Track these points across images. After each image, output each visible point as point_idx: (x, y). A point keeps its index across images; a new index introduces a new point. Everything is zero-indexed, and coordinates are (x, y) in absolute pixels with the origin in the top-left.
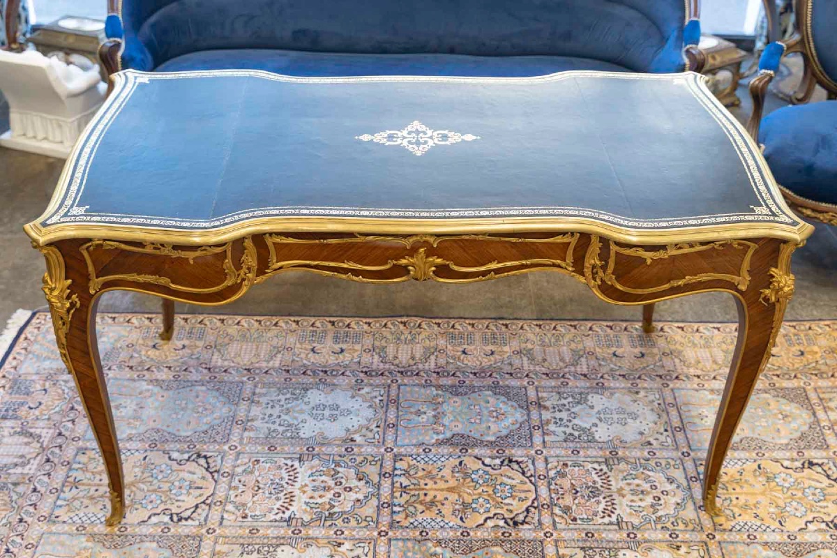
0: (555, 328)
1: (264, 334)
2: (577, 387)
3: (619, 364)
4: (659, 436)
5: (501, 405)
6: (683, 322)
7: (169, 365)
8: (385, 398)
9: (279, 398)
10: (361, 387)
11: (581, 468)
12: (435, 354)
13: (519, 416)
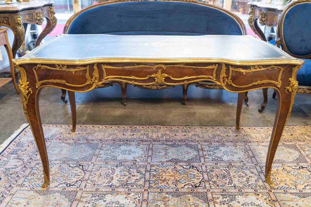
0: (206, 128)
1: (107, 130)
2: (215, 145)
3: (229, 138)
4: (246, 159)
5: (189, 150)
6: (250, 126)
7: (73, 139)
8: (148, 148)
9: (110, 148)
10: (139, 145)
11: (219, 169)
12: (165, 135)
13: (195, 153)
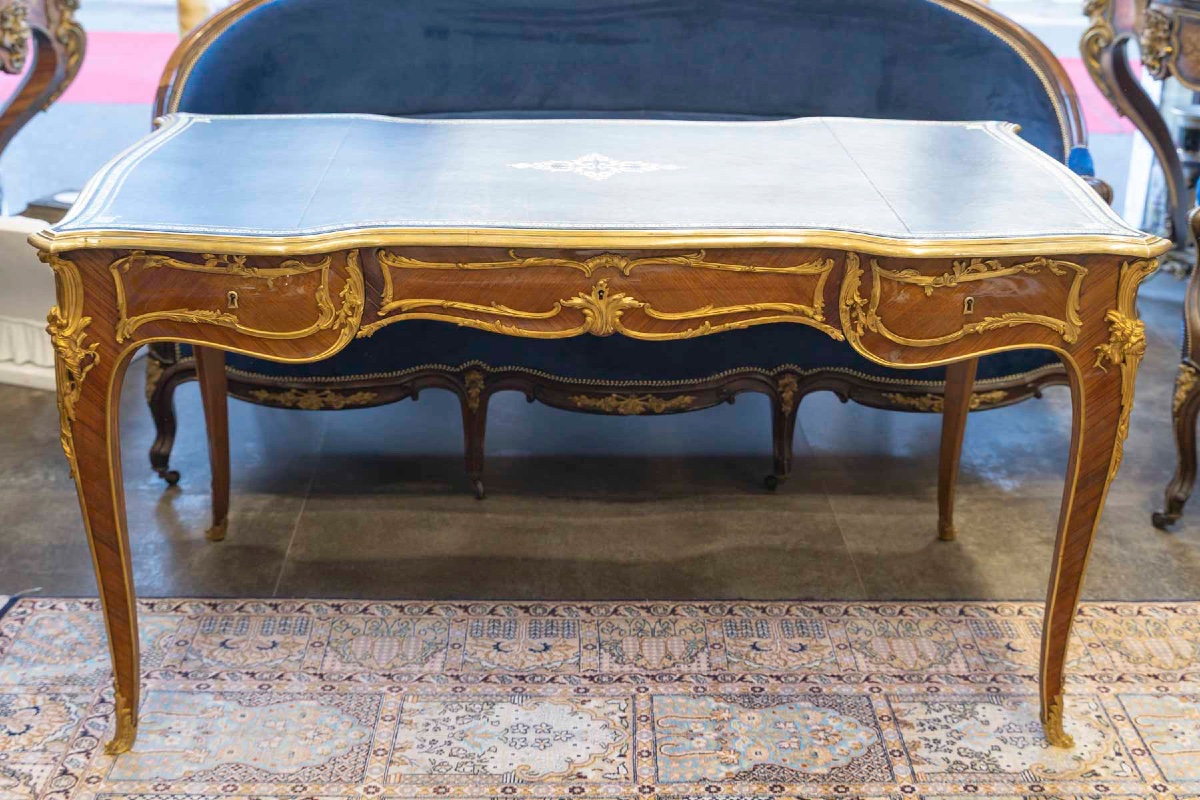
0: (901, 612)
1: (411, 626)
2: (955, 695)
3: (1019, 661)
4: (1107, 762)
5: (831, 722)
6: (1113, 600)
7: (250, 671)
8: (629, 714)
9: (446, 716)
10: (586, 698)
12: (706, 650)
13: (864, 736)
